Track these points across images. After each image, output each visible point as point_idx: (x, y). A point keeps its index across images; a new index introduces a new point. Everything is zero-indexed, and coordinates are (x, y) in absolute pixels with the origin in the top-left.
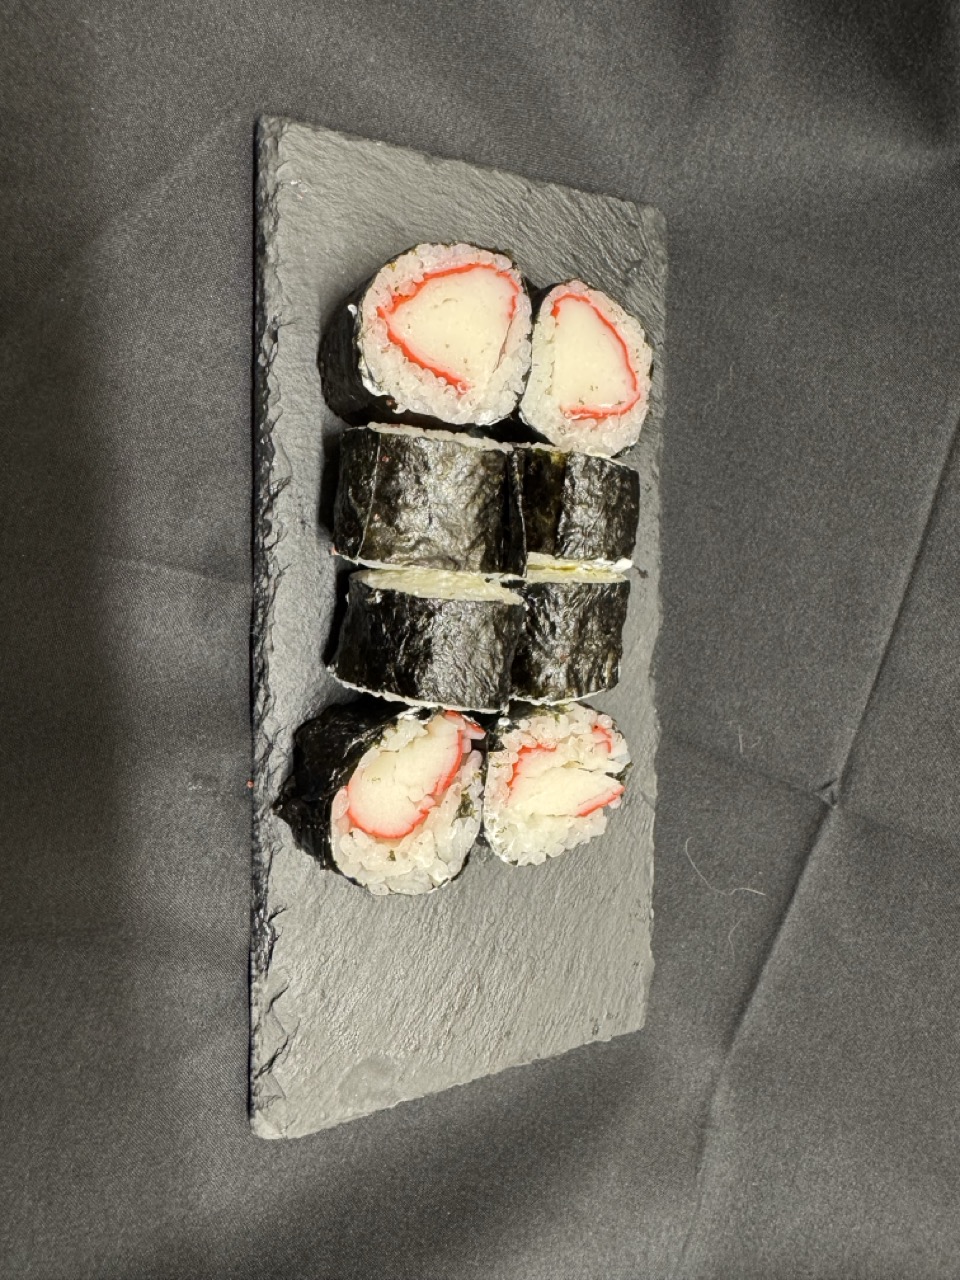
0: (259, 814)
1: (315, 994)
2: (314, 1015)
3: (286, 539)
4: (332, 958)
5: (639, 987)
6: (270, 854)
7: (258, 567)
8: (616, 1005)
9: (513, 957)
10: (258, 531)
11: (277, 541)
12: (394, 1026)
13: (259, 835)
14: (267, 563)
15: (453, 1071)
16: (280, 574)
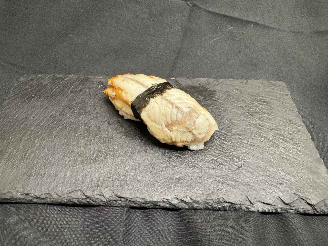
0: (210, 207)
1: (281, 187)
2: (289, 187)
3: (103, 193)
4: (266, 180)
5: (270, 82)
6: (225, 203)
7: (113, 205)
8: (277, 89)
9: (262, 119)
10: (99, 204)
11: (103, 196)
12: (290, 159)
13: (218, 207)
14: (112, 200)
15: (306, 139)
16: (116, 195)
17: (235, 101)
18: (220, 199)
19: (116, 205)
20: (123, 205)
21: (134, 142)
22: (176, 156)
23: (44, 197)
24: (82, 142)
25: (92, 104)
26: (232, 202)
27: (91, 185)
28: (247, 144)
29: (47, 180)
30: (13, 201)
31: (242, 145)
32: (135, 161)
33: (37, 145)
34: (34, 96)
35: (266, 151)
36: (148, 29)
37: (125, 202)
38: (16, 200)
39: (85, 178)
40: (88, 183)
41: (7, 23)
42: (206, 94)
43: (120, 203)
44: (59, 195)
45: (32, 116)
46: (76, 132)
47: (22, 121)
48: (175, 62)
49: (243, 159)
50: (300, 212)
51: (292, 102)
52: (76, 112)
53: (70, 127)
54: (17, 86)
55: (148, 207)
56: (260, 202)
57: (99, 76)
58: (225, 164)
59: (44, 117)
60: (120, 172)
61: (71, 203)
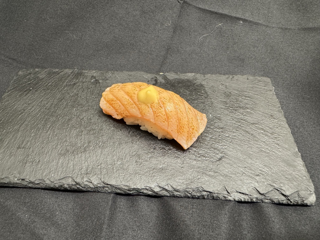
0: (189, 195)
1: (257, 178)
2: (266, 179)
3: (91, 180)
4: (244, 171)
5: (256, 78)
6: (204, 192)
7: (101, 191)
8: (261, 84)
9: (245, 114)
10: (88, 190)
11: (92, 183)
12: (269, 152)
13: (197, 196)
14: (99, 187)
15: (286, 133)
16: (103, 182)
17: (220, 96)
18: (199, 188)
19: (103, 191)
20: (109, 191)
21: (122, 133)
22: (160, 148)
23: (38, 183)
24: (74, 132)
25: (84, 97)
26: (210, 191)
27: (81, 172)
28: (228, 137)
29: (41, 167)
30: (11, 186)
31: (224, 138)
32: (122, 151)
33: (33, 135)
34: (31, 89)
35: (246, 144)
36: (140, 26)
37: (112, 188)
38: (13, 184)
39: (75, 166)
40: (78, 171)
41: (7, 20)
42: (192, 88)
43: (106, 189)
44: (51, 181)
45: (29, 108)
46: (69, 124)
47: (20, 113)
48: (165, 58)
49: (224, 152)
50: (275, 202)
51: (275, 97)
52: (69, 105)
53: (64, 119)
54: (16, 79)
55: (132, 194)
56: (236, 192)
57: (92, 71)
58: (207, 155)
59: (39, 109)
60: (108, 161)
61: (62, 188)
